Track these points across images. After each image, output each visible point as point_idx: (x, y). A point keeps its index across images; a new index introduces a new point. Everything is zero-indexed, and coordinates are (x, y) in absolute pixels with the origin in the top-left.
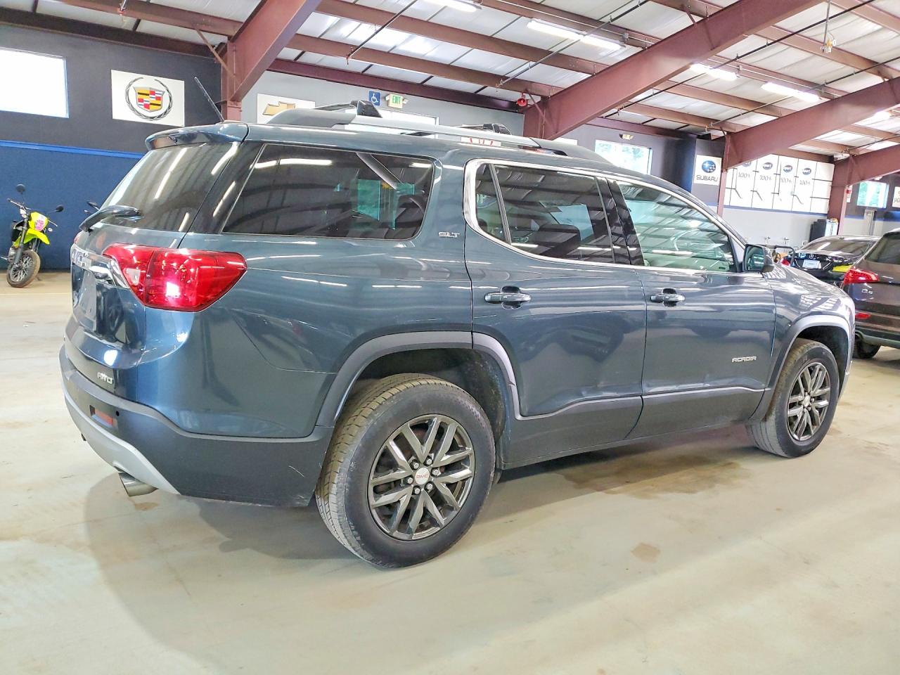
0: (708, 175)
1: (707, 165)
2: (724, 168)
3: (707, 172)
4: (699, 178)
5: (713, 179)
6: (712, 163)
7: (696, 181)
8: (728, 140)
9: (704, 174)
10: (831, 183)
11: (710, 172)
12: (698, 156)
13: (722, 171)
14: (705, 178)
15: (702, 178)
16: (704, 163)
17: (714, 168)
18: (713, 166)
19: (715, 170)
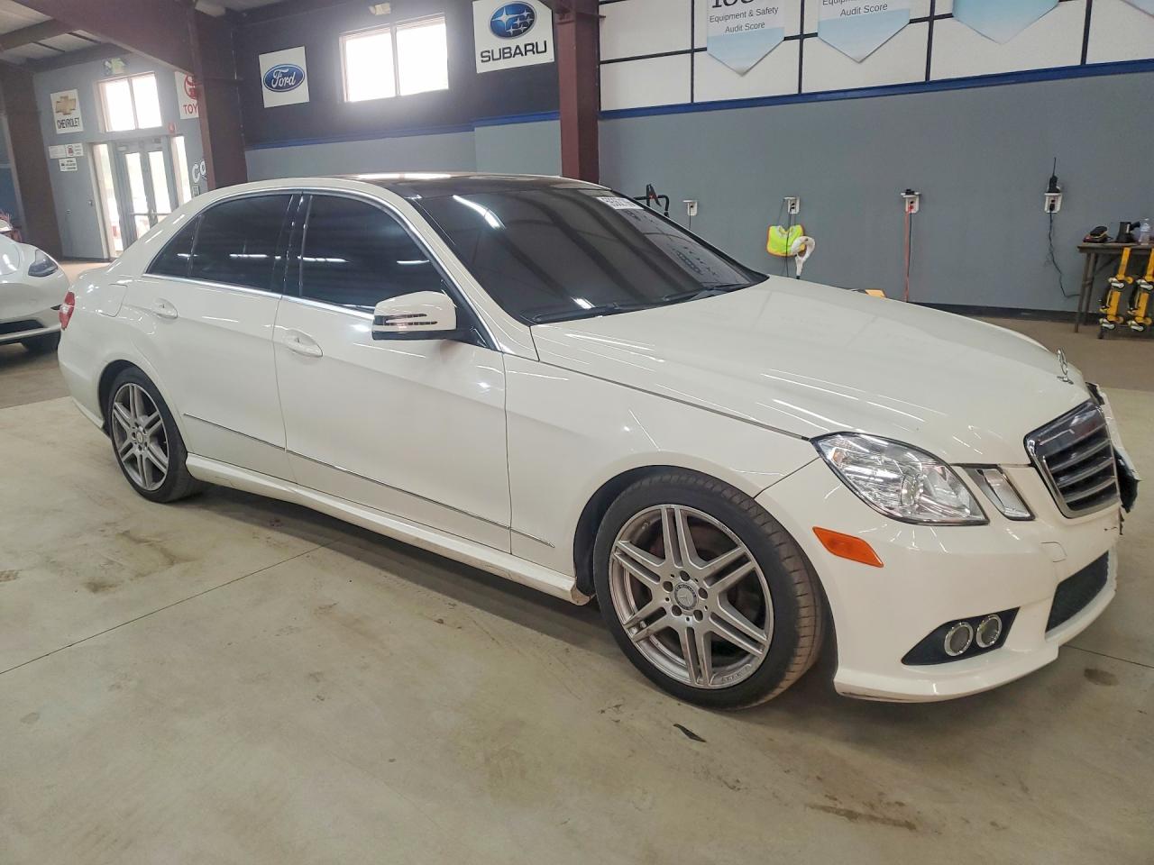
0: (521, 41)
1: (504, 18)
3: (510, 35)
4: (489, 57)
5: (534, 48)
6: (519, 9)
7: (480, 68)
9: (498, 43)
11: (517, 34)
12: (475, 3)
13: (554, 20)
14: (504, 54)
15: (497, 56)
16: (495, 16)
17: (528, 20)
18: (525, 14)
19: (532, 22)
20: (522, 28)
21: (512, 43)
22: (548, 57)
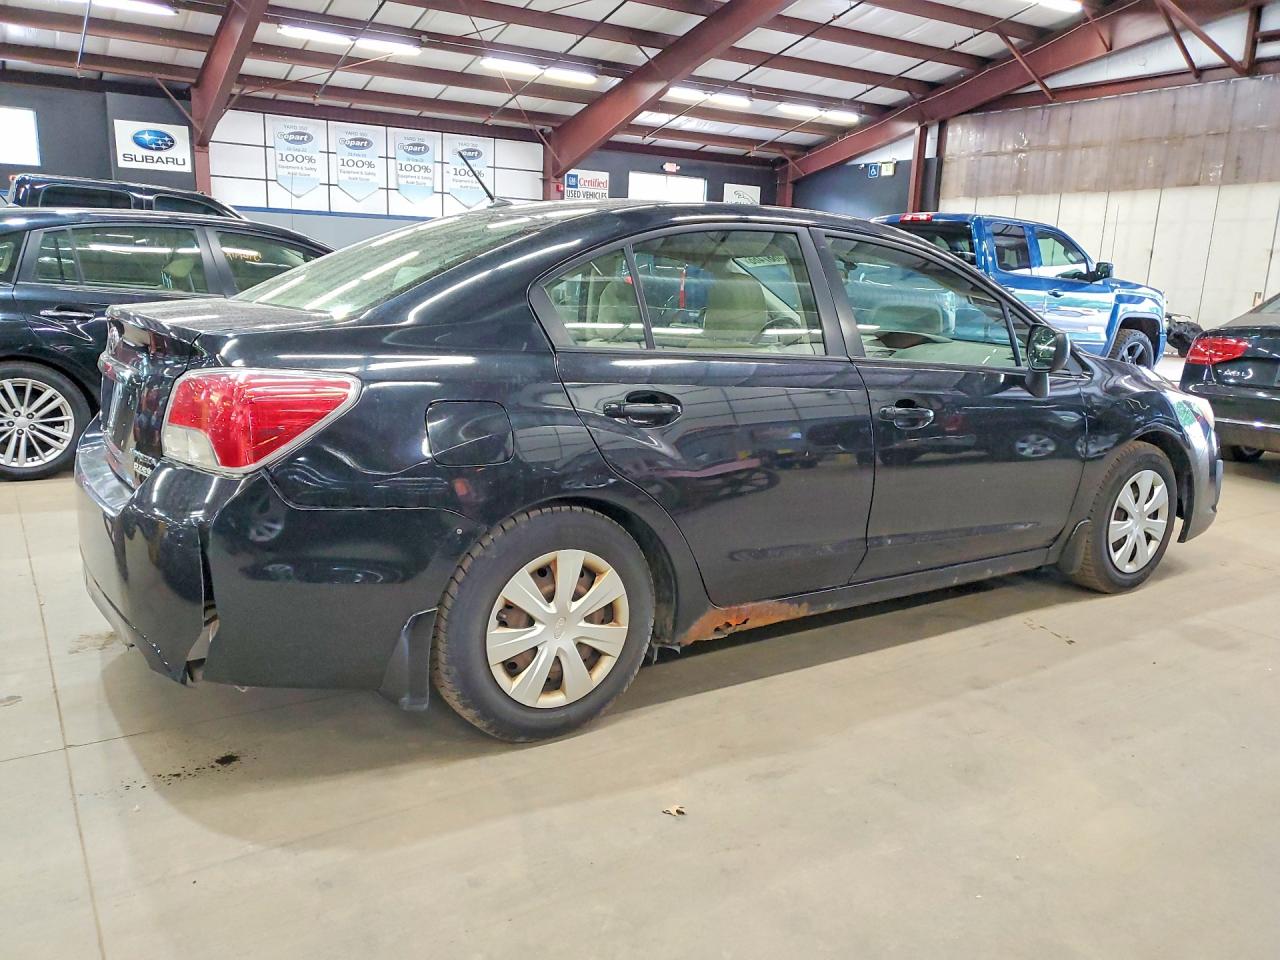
0: (163, 154)
1: (147, 137)
2: (200, 143)
3: (152, 149)
4: (134, 159)
5: (175, 161)
6: (162, 134)
7: (122, 164)
8: (194, 92)
10: (541, 175)
11: (157, 149)
12: (116, 121)
13: (192, 148)
14: (145, 159)
15: (139, 158)
16: (137, 134)
17: (169, 143)
18: (167, 139)
19: (171, 146)
20: (164, 147)
21: (156, 154)
22: (187, 168)
